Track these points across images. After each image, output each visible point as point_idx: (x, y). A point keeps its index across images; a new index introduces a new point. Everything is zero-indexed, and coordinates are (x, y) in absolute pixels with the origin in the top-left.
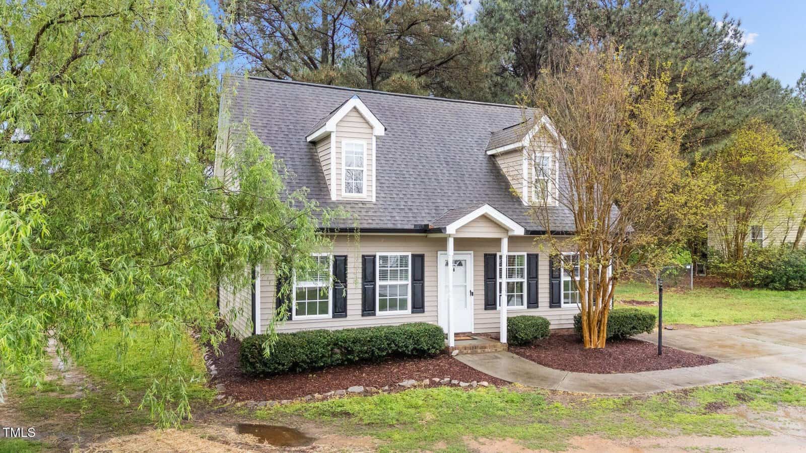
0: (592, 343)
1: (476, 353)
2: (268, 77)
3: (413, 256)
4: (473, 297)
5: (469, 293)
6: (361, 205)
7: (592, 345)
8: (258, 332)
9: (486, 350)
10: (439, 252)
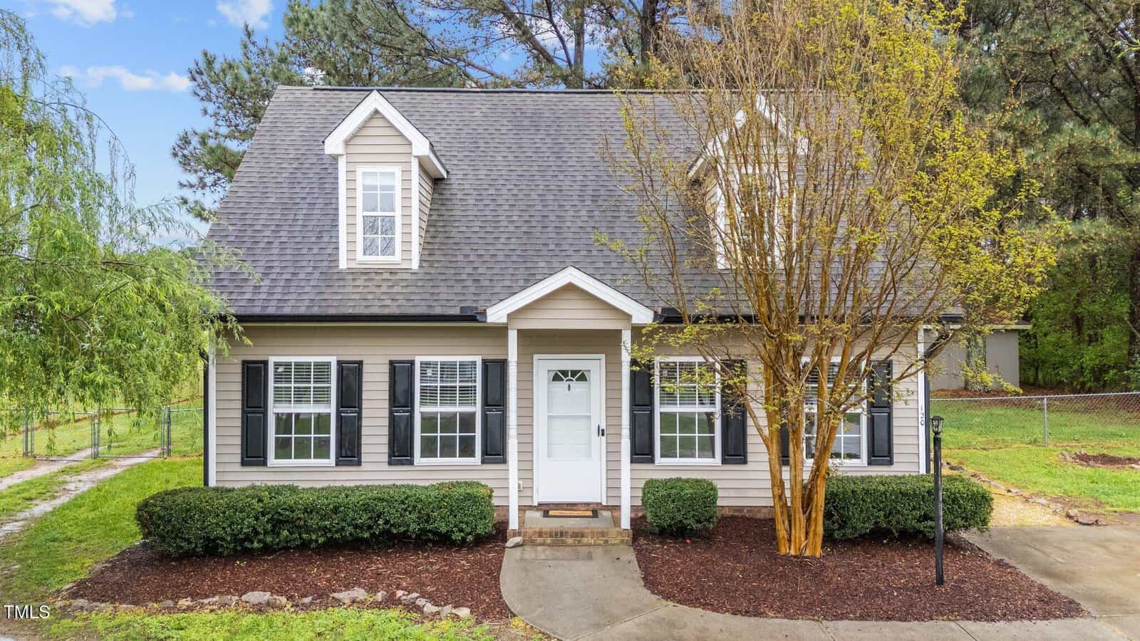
0: (793, 544)
1: (564, 544)
2: (330, 84)
3: (485, 362)
4: (604, 438)
5: (595, 430)
6: (386, 276)
7: (792, 548)
8: (212, 483)
9: (585, 540)
10: (536, 357)
